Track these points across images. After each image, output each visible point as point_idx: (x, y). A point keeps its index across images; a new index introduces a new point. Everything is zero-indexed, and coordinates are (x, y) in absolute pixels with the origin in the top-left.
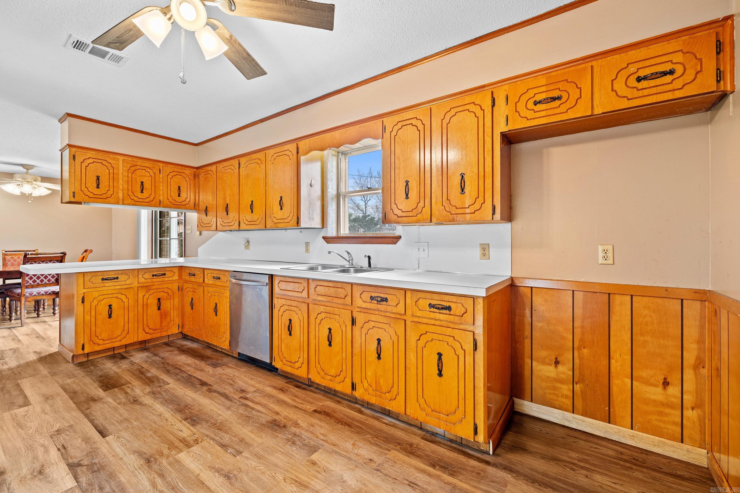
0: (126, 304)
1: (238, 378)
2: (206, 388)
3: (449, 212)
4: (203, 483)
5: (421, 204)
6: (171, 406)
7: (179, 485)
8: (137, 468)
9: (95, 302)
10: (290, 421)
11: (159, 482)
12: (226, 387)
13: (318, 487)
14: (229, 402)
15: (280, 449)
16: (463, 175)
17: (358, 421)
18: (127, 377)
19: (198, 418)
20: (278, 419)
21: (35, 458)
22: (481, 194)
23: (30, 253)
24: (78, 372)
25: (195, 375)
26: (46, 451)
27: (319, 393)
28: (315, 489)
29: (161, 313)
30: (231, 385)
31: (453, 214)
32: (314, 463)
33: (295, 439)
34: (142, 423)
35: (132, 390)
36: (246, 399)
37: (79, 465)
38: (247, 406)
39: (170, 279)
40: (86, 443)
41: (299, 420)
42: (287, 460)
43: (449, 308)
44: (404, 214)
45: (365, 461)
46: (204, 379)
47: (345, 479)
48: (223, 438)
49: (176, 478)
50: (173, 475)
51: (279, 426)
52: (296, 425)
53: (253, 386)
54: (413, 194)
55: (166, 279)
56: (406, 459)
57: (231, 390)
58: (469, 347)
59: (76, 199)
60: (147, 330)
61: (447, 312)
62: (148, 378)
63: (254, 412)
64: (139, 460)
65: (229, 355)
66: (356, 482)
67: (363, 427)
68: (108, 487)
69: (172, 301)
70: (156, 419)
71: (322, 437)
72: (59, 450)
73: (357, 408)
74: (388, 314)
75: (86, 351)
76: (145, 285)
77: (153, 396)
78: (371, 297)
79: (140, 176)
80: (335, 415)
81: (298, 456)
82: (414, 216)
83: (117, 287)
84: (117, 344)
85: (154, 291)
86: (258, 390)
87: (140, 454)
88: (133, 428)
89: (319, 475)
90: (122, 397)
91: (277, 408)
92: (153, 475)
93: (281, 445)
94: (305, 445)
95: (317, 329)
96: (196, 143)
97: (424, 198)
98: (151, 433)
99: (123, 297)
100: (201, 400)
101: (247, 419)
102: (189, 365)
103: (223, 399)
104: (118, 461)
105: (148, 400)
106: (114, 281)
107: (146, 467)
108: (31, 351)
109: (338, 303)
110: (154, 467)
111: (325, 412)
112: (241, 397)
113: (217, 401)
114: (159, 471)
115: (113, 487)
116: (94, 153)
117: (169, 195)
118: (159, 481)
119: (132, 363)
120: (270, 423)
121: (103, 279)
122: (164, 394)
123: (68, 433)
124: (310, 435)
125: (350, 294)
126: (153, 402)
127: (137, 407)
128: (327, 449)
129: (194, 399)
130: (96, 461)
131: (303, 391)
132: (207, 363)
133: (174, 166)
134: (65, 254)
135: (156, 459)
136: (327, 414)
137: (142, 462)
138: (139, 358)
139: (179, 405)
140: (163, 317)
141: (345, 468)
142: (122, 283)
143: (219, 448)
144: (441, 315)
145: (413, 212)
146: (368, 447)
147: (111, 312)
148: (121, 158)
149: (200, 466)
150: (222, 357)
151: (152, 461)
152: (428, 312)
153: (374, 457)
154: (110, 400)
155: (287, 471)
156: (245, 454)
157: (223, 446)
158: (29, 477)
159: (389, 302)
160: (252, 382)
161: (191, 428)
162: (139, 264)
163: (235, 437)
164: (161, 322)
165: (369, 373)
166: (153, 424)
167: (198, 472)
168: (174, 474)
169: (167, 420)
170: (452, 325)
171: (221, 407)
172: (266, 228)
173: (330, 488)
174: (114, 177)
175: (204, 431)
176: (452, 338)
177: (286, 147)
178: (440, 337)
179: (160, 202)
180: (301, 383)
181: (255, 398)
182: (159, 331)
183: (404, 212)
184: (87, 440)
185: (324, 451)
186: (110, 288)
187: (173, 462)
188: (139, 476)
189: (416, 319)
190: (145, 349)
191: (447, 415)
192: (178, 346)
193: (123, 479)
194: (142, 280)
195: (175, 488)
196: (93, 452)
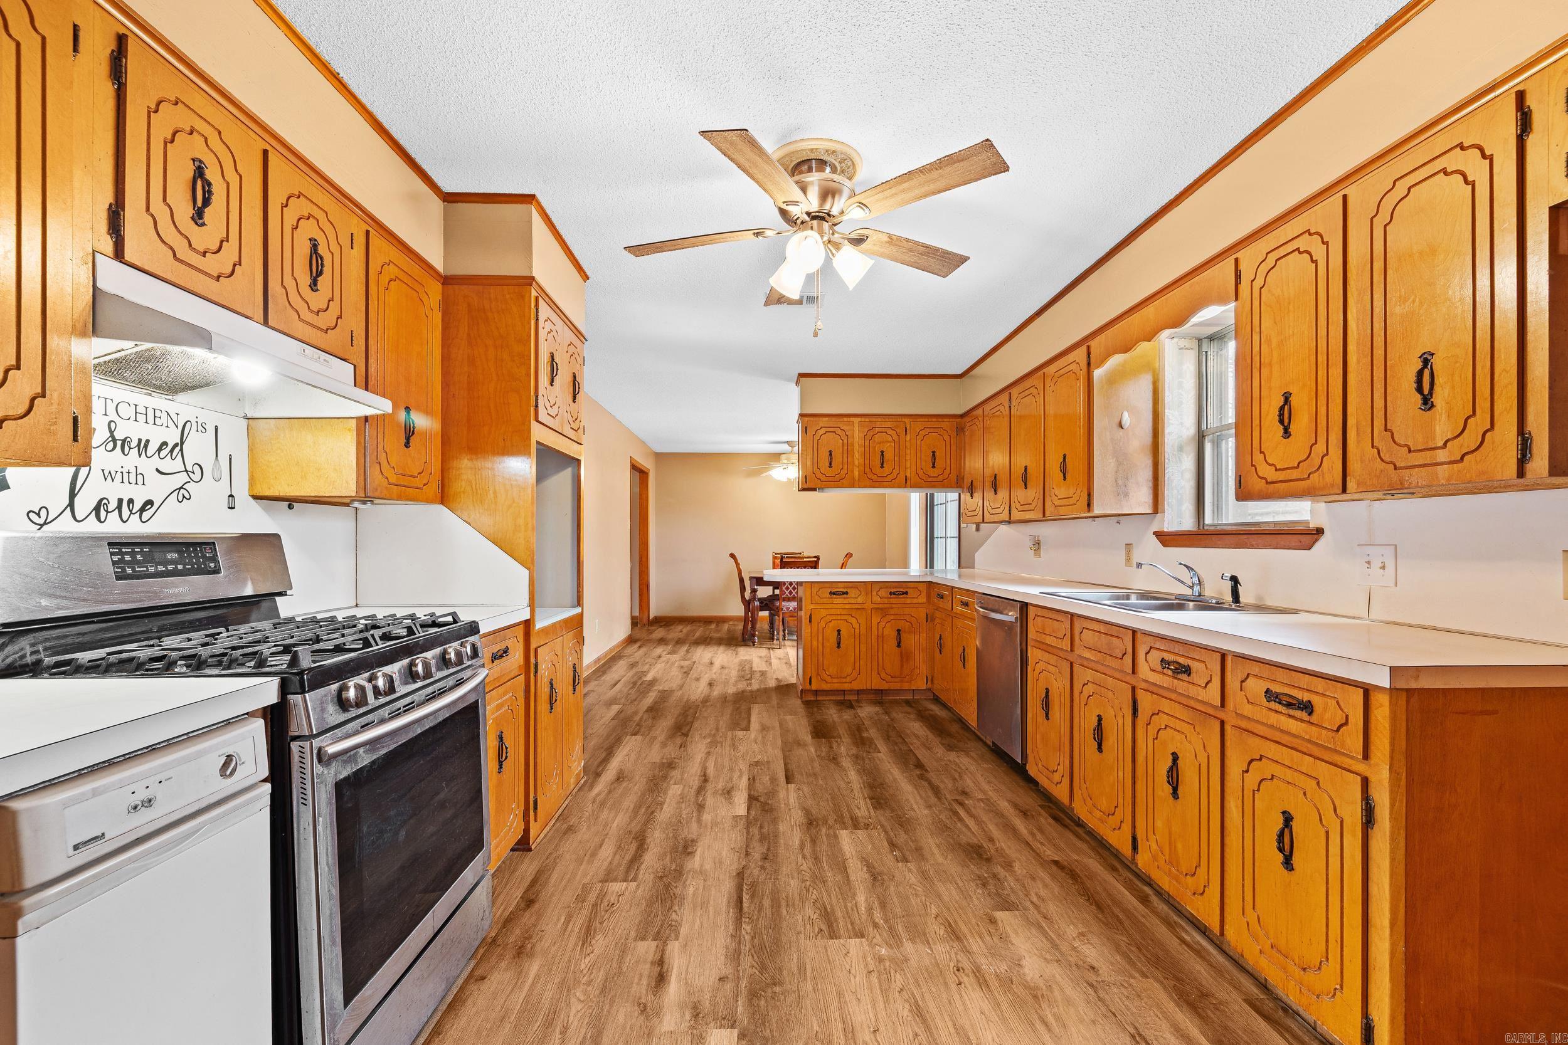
0: (857, 631)
1: (970, 775)
2: (918, 773)
3: (1391, 462)
4: (846, 869)
5: (1320, 448)
6: (865, 778)
7: (823, 860)
8: (798, 824)
9: (823, 624)
10: (1004, 857)
12: (945, 780)
13: (974, 948)
14: (936, 800)
15: (959, 882)
16: (1429, 358)
17: (1125, 911)
18: (842, 730)
19: (886, 803)
20: (986, 847)
21: (731, 779)
22: (1483, 404)
23: (785, 556)
24: (801, 710)
25: (916, 752)
26: (740, 777)
27: (1087, 842)
28: (968, 948)
29: (901, 653)
30: (955, 779)
31: (1400, 468)
32: (993, 921)
33: (991, 881)
34: (826, 784)
35: (839, 745)
36: (961, 804)
37: (756, 799)
38: (956, 813)
39: (915, 601)
40: (772, 782)
41: (1018, 862)
42: (957, 898)
43: (1308, 707)
44: (1281, 476)
45: (1081, 963)
46: (924, 761)
47: (1023, 963)
48: (898, 836)
49: (825, 850)
50: (824, 846)
51: (980, 856)
52: (1008, 865)
53: (984, 792)
54: (1301, 424)
55: (909, 601)
56: (1171, 1006)
57: (950, 786)
58: (1353, 813)
59: (809, 485)
60: (883, 675)
61: (1303, 715)
62: (862, 738)
63: (959, 824)
64: (803, 818)
65: (981, 740)
66: (1037, 976)
67: (1127, 923)
68: (766, 829)
69: (917, 637)
70: (843, 785)
71: (1035, 899)
72: (749, 779)
73: (1143, 891)
74: (1192, 703)
75: (814, 687)
76: (881, 606)
77: (855, 759)
78: (1163, 660)
79: (880, 443)
80: (1088, 883)
81: (976, 901)
82: (1304, 479)
83: (847, 606)
84: (846, 687)
85: (892, 617)
86: (987, 799)
87: (807, 812)
88: (816, 785)
89: (988, 938)
90: (824, 750)
91: (996, 833)
92: (807, 838)
93: (964, 877)
94: (998, 894)
95: (1082, 713)
96: (959, 373)
97: (1327, 431)
98: (829, 797)
99: (853, 621)
100: (903, 785)
101: (943, 829)
102: (917, 737)
103: (930, 793)
104: (787, 810)
105: (846, 763)
106: (843, 596)
107: (805, 827)
108: (775, 677)
109: (1114, 669)
110: (812, 831)
111: (1071, 871)
112: (957, 800)
113: (921, 792)
114: (813, 837)
115: (770, 831)
116: (827, 419)
117: (919, 468)
118: (808, 845)
119: (856, 716)
120: (972, 847)
121: (831, 593)
122: (867, 761)
123: (763, 767)
124: (1017, 887)
125: (1130, 650)
126: (850, 766)
127: (832, 766)
128: (1030, 917)
129: (895, 780)
130: (770, 802)
131: (1060, 828)
132: (943, 742)
133: (926, 420)
134: (818, 557)
135: (818, 825)
136: (1073, 875)
137: (805, 821)
138: (867, 711)
139: (874, 780)
140: (904, 660)
141: (1036, 952)
142: (852, 601)
143: (886, 844)
144: (1291, 721)
145: (1300, 470)
146: (1106, 951)
147: (840, 639)
148: (856, 420)
150: (969, 740)
151: (813, 825)
152: (1265, 711)
153: (1104, 969)
154: (812, 749)
155: (949, 909)
156: (911, 865)
157: (893, 845)
158: (720, 792)
159: (1194, 677)
160: (986, 787)
161: (872, 810)
162: (907, 574)
163: (912, 841)
164: (902, 666)
165: (1159, 824)
166: (836, 790)
167: (848, 857)
169: (852, 791)
170: (1316, 751)
171: (921, 801)
172: (1044, 516)
173: (990, 959)
174: (849, 450)
175: (882, 819)
176: (1314, 783)
177: (1071, 357)
178: (1289, 775)
179: (906, 480)
180: (1066, 816)
181: (974, 808)
182: (898, 680)
183: (1280, 470)
184: (773, 780)
185: (1021, 917)
186: (839, 606)
187: (832, 835)
188: (795, 832)
189: (1244, 724)
190: (880, 703)
191: (1304, 969)
192: (921, 709)
193: (781, 828)
194: (877, 599)
195: (818, 860)
196: (772, 793)
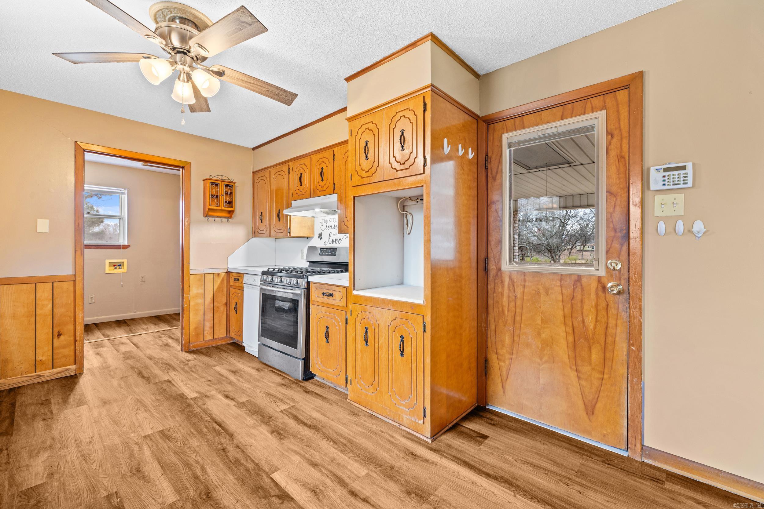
7: (182, 467)
8: (219, 488)
11: (199, 471)
37: (279, 498)
49: (184, 474)
64: (218, 497)
68: (242, 471)
87: (218, 506)
92: (203, 478)
104: (240, 498)
107: (211, 488)
110: (202, 487)
115: (237, 471)
130: (264, 501)
135: (200, 497)
137: (214, 494)
149: (157, 484)
151: (205, 494)
167: (162, 477)
168: (184, 477)
187: (182, 492)
188: (216, 479)
193: (231, 477)
195: (186, 465)
